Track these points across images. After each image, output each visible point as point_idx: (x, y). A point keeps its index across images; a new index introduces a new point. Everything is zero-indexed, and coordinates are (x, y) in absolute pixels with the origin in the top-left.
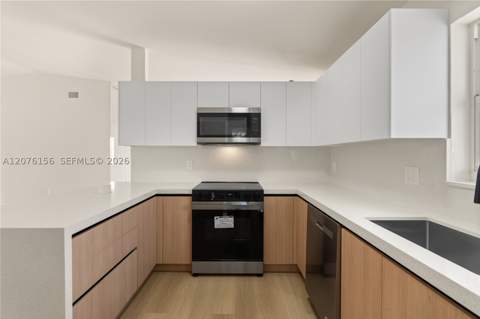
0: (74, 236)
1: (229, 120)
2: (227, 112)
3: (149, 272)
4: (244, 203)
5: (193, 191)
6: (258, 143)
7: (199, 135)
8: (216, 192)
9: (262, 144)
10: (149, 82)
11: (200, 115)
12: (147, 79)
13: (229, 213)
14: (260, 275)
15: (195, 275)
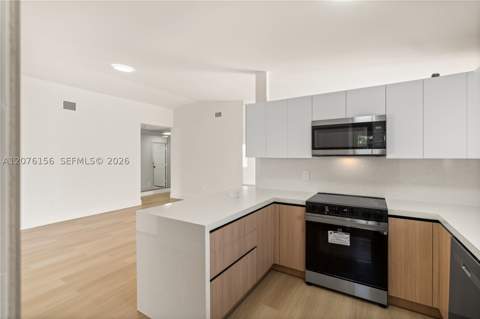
0: (211, 232)
1: (353, 131)
2: (350, 122)
3: (267, 269)
4: (364, 222)
5: (307, 202)
6: (384, 155)
7: (314, 148)
8: (330, 206)
9: (388, 157)
10: (270, 102)
11: (315, 129)
12: (268, 99)
13: (345, 230)
14: (383, 306)
15: (309, 284)
